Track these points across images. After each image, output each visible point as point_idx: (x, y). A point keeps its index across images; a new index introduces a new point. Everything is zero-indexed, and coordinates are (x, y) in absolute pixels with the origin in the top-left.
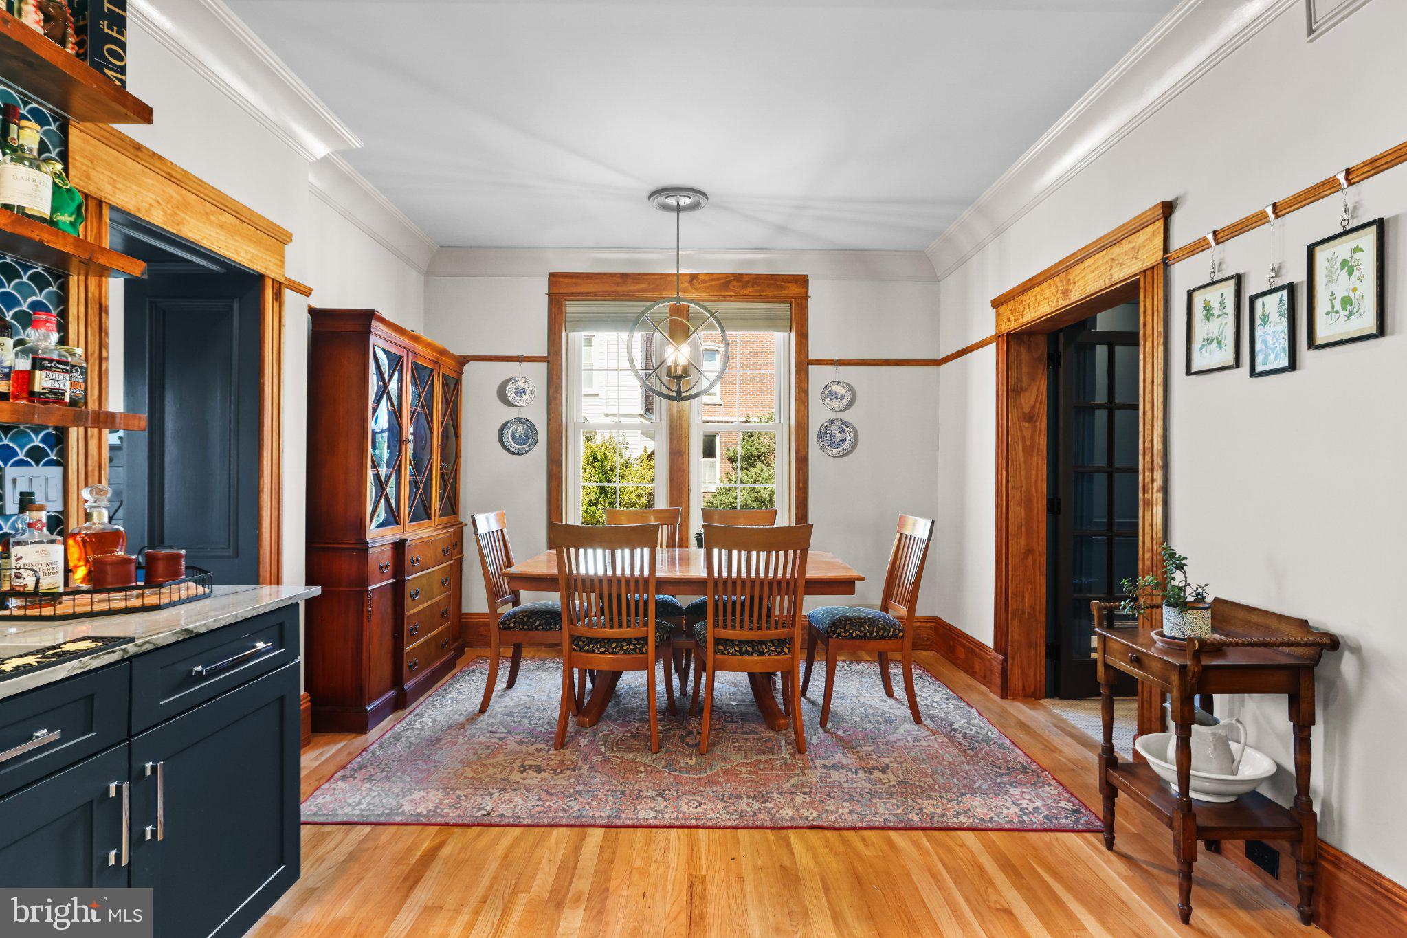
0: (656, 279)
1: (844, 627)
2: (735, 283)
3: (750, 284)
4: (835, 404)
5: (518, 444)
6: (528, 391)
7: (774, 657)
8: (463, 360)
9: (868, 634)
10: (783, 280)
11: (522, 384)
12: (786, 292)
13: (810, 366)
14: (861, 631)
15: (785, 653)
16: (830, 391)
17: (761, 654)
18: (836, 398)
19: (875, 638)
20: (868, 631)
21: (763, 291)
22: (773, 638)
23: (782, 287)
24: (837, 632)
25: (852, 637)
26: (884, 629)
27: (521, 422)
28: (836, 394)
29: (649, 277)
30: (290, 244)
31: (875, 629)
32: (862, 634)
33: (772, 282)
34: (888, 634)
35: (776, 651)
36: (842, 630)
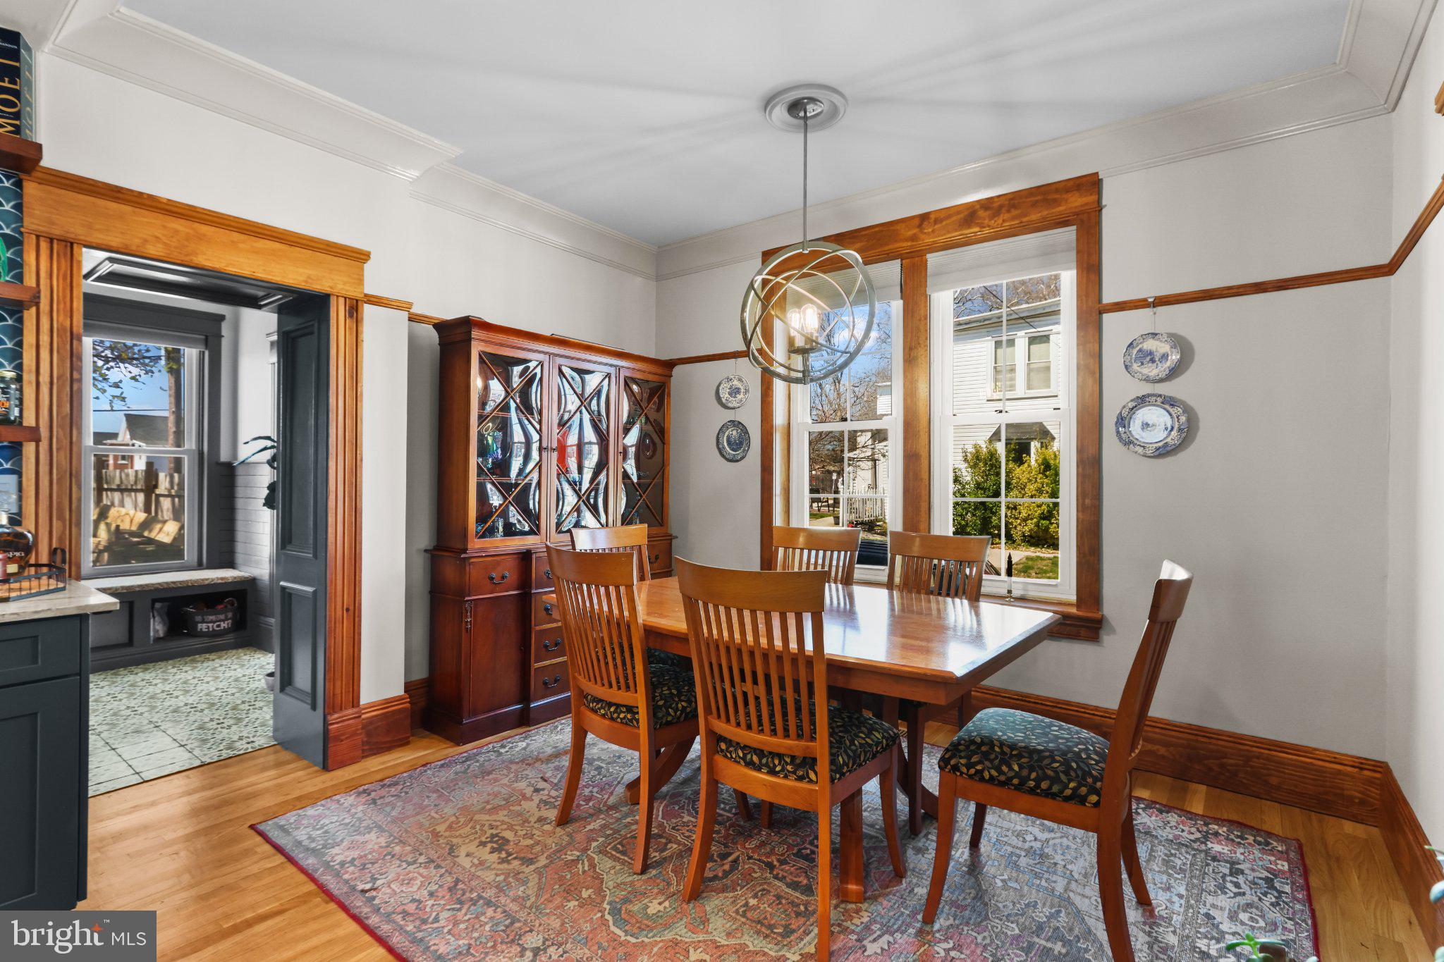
0: (876, 232)
1: (969, 758)
2: (981, 213)
3: (1004, 210)
4: (1153, 371)
5: (733, 450)
6: (742, 390)
7: (791, 783)
8: (670, 365)
9: (1015, 781)
10: (1057, 191)
11: (736, 383)
12: (1062, 208)
13: (1105, 316)
14: (1000, 772)
15: (811, 781)
16: (1140, 350)
17: (772, 772)
18: (1153, 361)
19: (1032, 791)
20: (1017, 775)
21: (1025, 216)
22: (782, 751)
23: (1055, 201)
24: (953, 762)
25: (982, 779)
26: (1055, 780)
27: (734, 426)
28: (1151, 353)
29: (863, 233)
30: (369, 263)
31: (1033, 775)
32: (1003, 778)
33: (1039, 198)
34: (1061, 792)
35: (794, 773)
36: (963, 761)
